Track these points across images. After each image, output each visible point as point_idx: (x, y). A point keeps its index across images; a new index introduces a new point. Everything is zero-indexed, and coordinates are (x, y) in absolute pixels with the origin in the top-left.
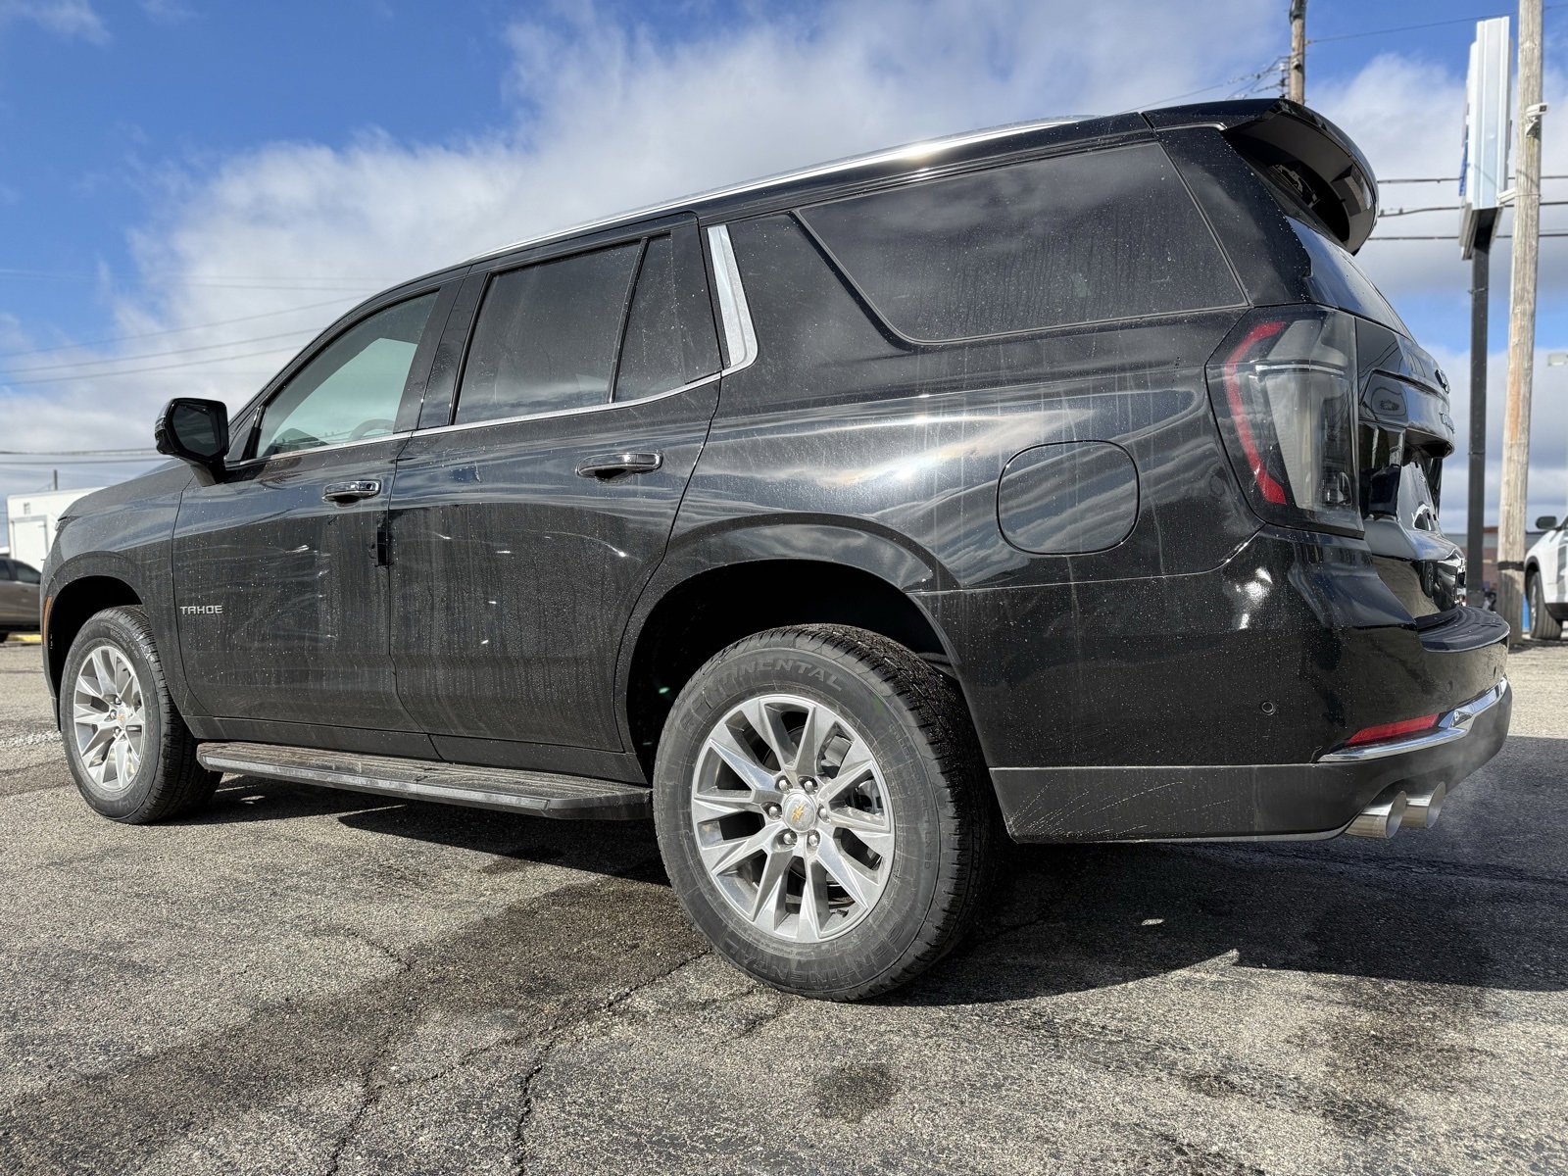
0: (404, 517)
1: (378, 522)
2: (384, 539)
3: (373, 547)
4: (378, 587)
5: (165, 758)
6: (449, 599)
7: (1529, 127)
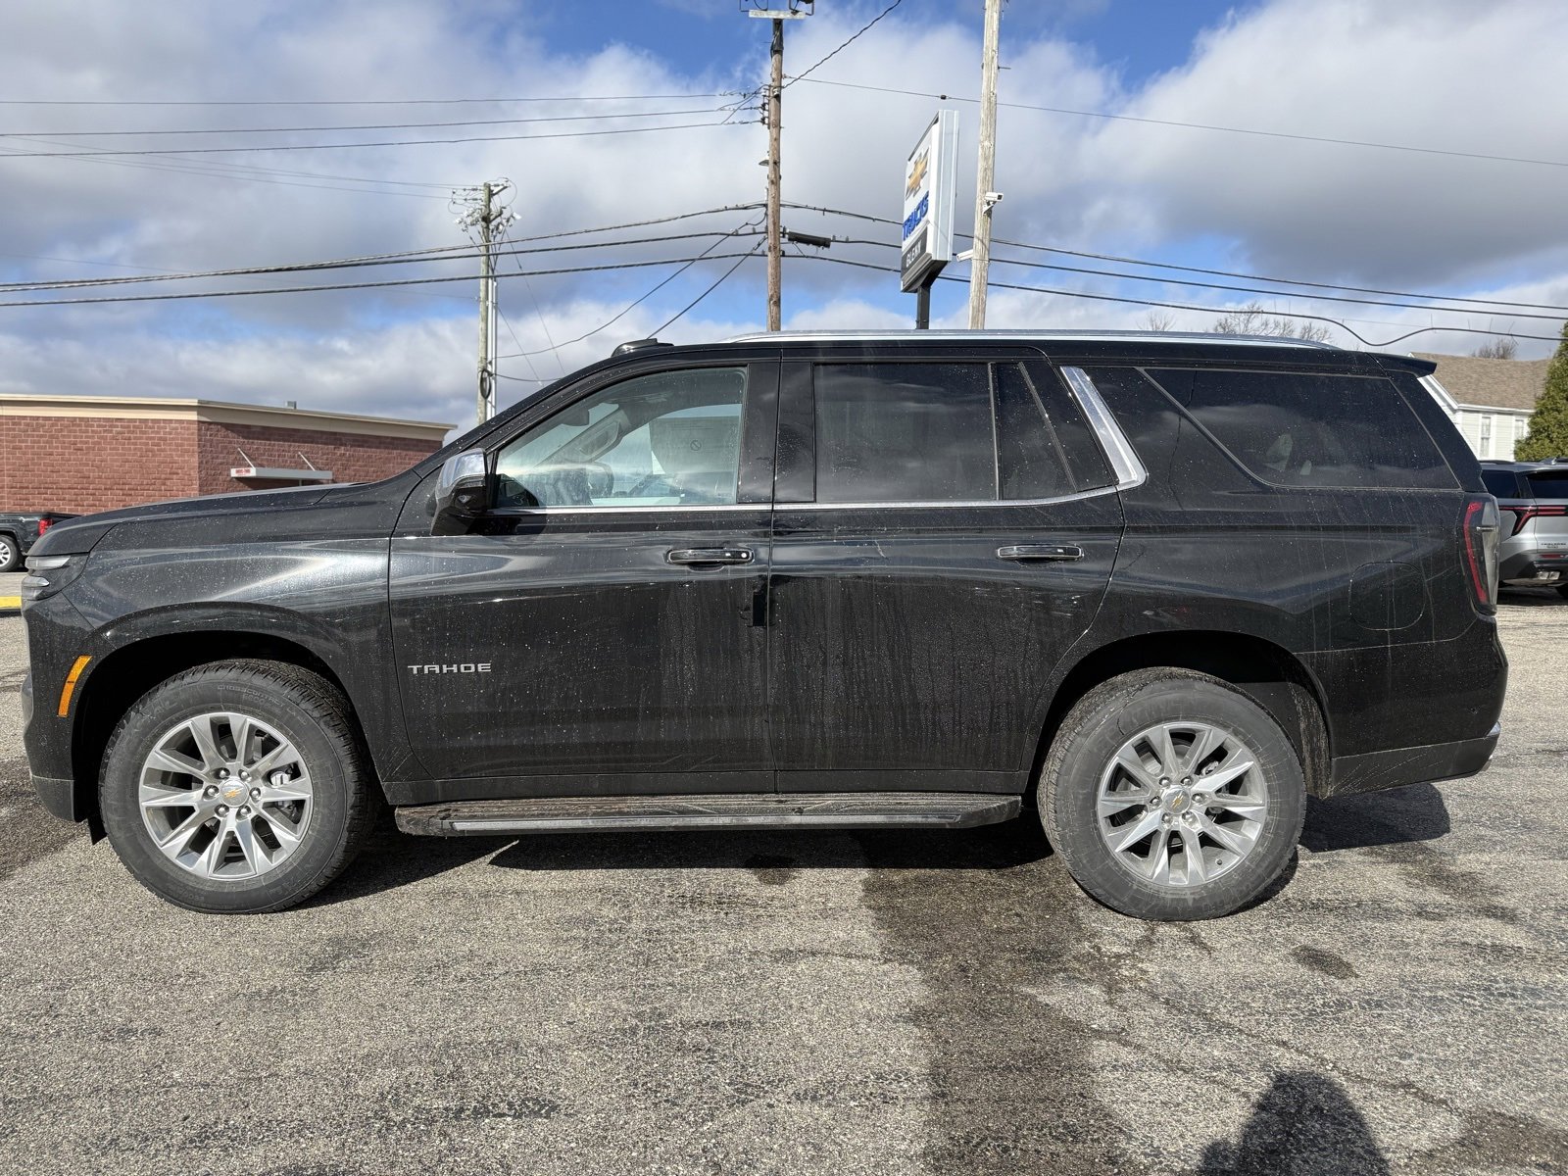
0: (791, 585)
1: (754, 588)
2: (759, 601)
3: (747, 609)
4: (751, 645)
5: (350, 831)
6: (846, 655)
7: (986, 208)
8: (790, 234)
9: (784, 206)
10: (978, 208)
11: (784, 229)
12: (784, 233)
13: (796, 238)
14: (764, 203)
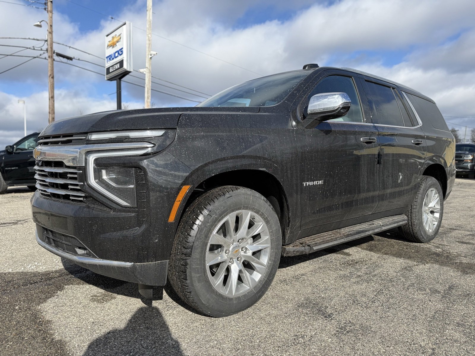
2: (380, 156)
4: (377, 171)
7: (150, 56)
8: (56, 53)
9: (54, 42)
10: (147, 56)
11: (54, 51)
12: (54, 52)
13: (59, 55)
14: (46, 40)
